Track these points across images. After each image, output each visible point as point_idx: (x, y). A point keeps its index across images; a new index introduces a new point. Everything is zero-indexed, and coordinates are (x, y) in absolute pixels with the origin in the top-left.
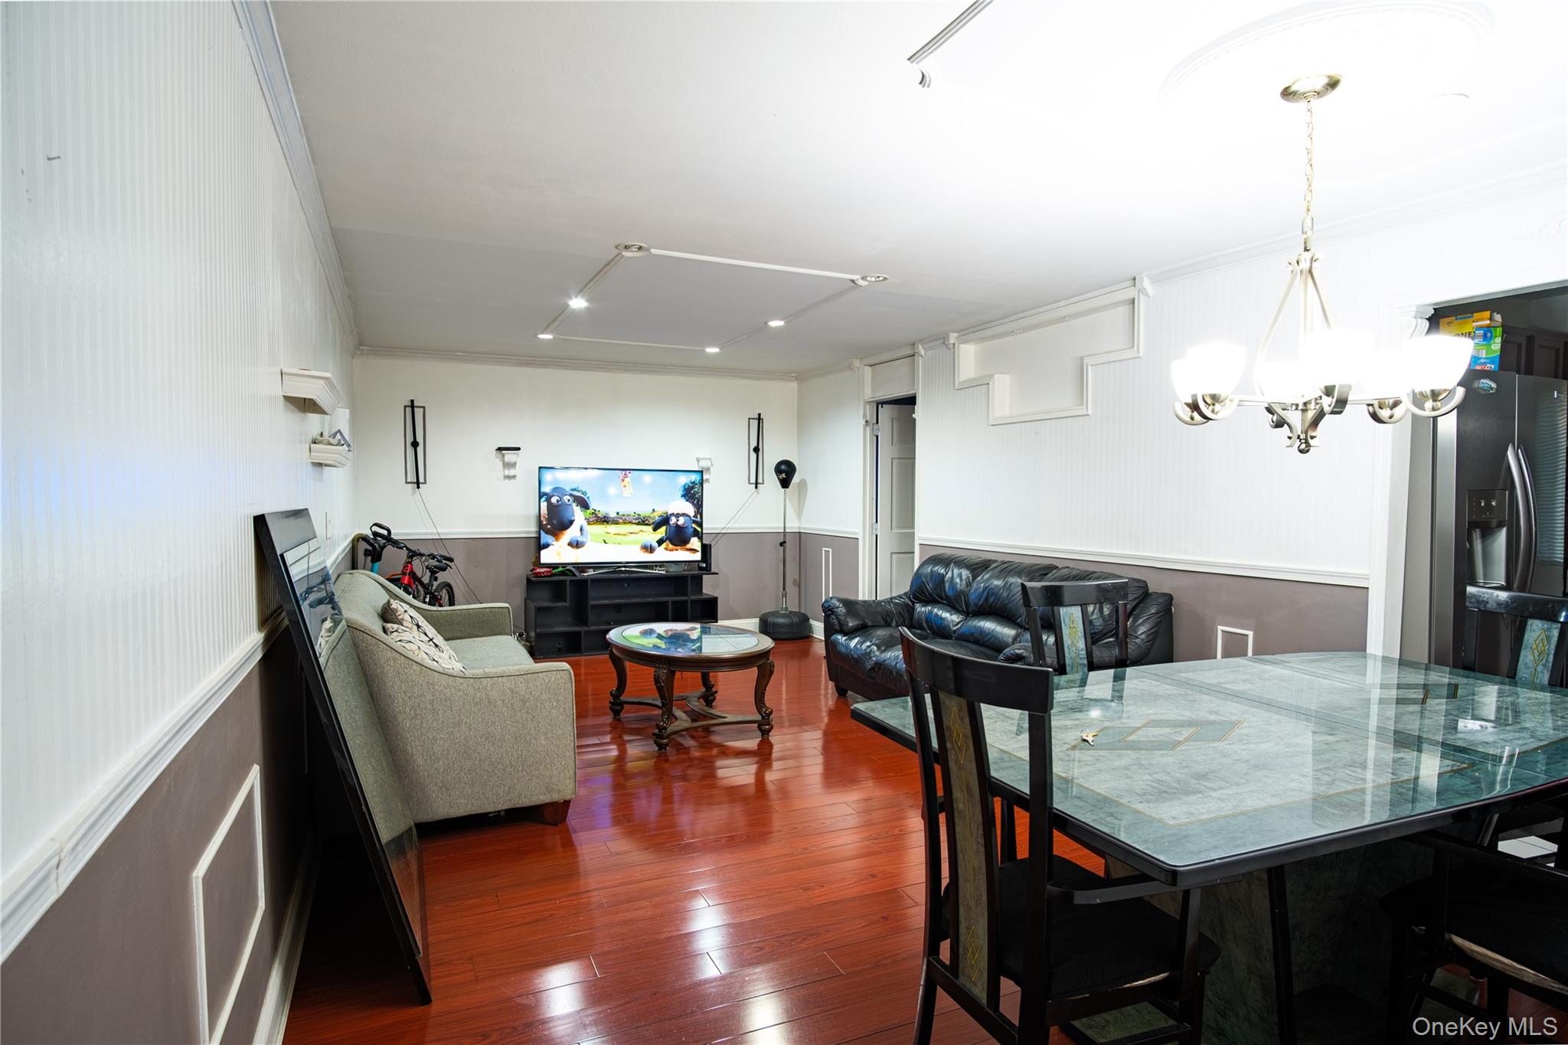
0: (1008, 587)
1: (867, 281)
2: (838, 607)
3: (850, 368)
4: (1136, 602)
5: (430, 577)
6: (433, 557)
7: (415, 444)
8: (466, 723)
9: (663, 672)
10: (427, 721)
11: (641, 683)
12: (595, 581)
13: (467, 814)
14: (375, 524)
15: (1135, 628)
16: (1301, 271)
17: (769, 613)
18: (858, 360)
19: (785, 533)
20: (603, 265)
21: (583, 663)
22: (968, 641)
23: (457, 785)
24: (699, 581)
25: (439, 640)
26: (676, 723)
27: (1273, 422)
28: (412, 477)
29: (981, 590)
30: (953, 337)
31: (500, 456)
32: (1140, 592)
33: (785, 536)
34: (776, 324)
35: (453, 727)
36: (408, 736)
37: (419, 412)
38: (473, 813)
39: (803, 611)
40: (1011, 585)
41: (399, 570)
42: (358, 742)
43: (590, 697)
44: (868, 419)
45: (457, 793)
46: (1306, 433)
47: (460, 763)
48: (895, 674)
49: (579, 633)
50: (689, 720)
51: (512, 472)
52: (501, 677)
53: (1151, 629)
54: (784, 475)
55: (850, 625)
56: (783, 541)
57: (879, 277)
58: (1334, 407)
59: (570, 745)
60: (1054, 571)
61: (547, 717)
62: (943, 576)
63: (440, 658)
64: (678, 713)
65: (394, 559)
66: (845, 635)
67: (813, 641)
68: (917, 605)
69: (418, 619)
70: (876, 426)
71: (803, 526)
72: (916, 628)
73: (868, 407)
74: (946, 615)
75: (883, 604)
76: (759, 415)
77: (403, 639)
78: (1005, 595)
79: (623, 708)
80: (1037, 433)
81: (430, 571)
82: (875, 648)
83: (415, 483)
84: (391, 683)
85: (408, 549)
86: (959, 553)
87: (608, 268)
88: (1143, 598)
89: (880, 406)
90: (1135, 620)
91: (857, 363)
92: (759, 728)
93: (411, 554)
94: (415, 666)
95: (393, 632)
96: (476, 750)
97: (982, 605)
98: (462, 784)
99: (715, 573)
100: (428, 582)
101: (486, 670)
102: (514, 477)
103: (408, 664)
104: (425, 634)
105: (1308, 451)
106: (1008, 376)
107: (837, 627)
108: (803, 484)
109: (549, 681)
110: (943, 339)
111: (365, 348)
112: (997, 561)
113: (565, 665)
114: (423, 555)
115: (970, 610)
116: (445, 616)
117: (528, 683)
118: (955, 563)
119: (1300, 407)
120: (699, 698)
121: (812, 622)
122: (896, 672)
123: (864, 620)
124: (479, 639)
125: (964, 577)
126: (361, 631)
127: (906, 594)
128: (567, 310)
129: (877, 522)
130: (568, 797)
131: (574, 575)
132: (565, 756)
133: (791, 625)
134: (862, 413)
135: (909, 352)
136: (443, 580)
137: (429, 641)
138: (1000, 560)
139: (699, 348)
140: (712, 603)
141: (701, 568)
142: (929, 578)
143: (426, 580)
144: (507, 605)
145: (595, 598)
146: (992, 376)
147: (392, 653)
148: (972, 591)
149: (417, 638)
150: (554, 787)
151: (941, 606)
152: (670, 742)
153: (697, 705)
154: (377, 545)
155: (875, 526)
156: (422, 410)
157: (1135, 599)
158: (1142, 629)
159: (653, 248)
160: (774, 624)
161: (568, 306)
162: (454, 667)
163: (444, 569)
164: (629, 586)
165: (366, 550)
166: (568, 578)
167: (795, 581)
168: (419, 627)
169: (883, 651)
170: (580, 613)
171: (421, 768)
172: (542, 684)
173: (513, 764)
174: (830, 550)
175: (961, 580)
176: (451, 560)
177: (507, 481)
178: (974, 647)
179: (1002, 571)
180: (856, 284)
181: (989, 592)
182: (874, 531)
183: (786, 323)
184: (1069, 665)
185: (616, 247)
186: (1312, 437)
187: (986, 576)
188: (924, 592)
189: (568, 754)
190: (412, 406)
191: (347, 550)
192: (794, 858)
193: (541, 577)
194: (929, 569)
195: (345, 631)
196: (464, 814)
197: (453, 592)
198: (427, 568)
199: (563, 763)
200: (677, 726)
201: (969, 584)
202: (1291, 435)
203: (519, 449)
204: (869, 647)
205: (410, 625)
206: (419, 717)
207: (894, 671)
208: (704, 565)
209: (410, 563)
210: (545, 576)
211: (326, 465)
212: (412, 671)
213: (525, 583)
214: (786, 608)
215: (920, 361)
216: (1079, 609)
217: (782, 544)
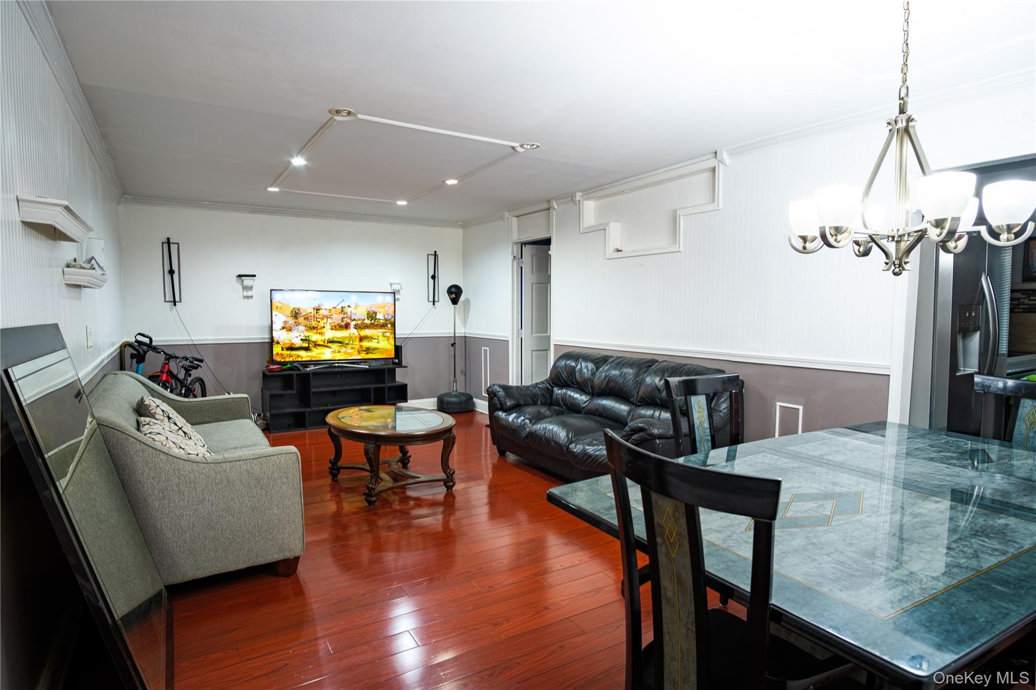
0: (623, 375)
1: (524, 148)
2: (499, 392)
3: (502, 218)
5: (185, 374)
6: (187, 359)
7: (171, 272)
8: (209, 501)
9: (371, 446)
10: (174, 501)
11: (353, 453)
12: (316, 374)
13: (213, 574)
14: (139, 334)
15: (718, 405)
16: (898, 130)
17: (445, 394)
18: (508, 213)
19: (455, 337)
20: (318, 128)
21: (307, 435)
22: (595, 415)
23: (202, 552)
24: (392, 372)
25: (188, 428)
26: (382, 484)
28: (169, 297)
29: (603, 377)
30: (579, 196)
31: (240, 281)
33: (455, 339)
34: (451, 182)
35: (198, 505)
36: (158, 514)
37: (174, 248)
38: (217, 573)
39: (468, 392)
40: (625, 374)
41: (159, 369)
42: (112, 521)
43: (313, 463)
44: (515, 255)
45: (203, 558)
46: (900, 260)
47: (205, 533)
48: (544, 440)
49: (303, 414)
50: (392, 481)
51: (250, 293)
52: (239, 461)
54: (454, 296)
55: (508, 404)
56: (454, 342)
57: (533, 145)
58: (945, 237)
59: (298, 512)
60: (657, 364)
61: (279, 491)
62: (574, 368)
63: (187, 445)
64: (383, 475)
65: (154, 362)
66: (505, 411)
67: (475, 414)
68: (555, 389)
69: (169, 412)
70: (520, 260)
71: (467, 331)
72: (554, 405)
73: (515, 246)
74: (577, 396)
75: (529, 388)
76: (435, 252)
77: (153, 431)
78: (621, 381)
79: (339, 472)
80: (642, 264)
81: (185, 369)
82: (528, 421)
83: (171, 302)
84: (140, 471)
85: (164, 353)
86: (584, 351)
87: (322, 131)
89: (524, 246)
90: (718, 400)
91: (507, 215)
92: (445, 484)
93: (168, 357)
94: (162, 456)
95: (145, 425)
96: (218, 522)
97: (604, 389)
98: (207, 551)
99: (405, 367)
100: (183, 378)
101: (226, 456)
102: (251, 297)
103: (156, 454)
104: (175, 424)
105: (900, 274)
106: (619, 224)
107: (499, 406)
108: (467, 302)
109: (280, 462)
110: (572, 197)
111: (128, 197)
112: (612, 357)
113: (293, 449)
114: (177, 358)
115: (595, 392)
116: (195, 406)
117: (262, 465)
118: (582, 358)
119: (896, 239)
120: (398, 462)
121: (475, 400)
122: (545, 440)
123: (518, 401)
124: (224, 423)
125: (590, 368)
126: (112, 428)
127: (546, 380)
128: (290, 168)
129: (522, 328)
130: (297, 554)
131: (299, 370)
132: (294, 522)
133: (460, 403)
134: (511, 251)
135: (545, 206)
136: (197, 376)
137: (179, 430)
138: (615, 356)
139: (392, 201)
140: (404, 388)
141: (394, 363)
142: (564, 369)
143: (181, 376)
144: (246, 396)
145: (316, 387)
146: (608, 224)
147: (141, 445)
148: (596, 378)
149: (167, 428)
150: (286, 547)
151: (572, 389)
152: (377, 499)
153: (396, 467)
154: (141, 350)
155: (520, 332)
156: (176, 246)
158: (724, 406)
159: (360, 114)
160: (448, 403)
161: (290, 163)
162: (199, 452)
163: (196, 367)
164: (341, 377)
165: (132, 354)
166: (295, 373)
167: (462, 371)
168: (169, 418)
169: (534, 424)
170: (304, 398)
171: (170, 540)
172: (273, 465)
173: (250, 531)
174: (488, 349)
175: (588, 370)
176: (201, 361)
177: (246, 300)
178: (599, 419)
179: (618, 364)
180: (515, 150)
181: (609, 380)
182: (520, 336)
183: (459, 181)
184: (698, 442)
185: (330, 112)
186: (906, 263)
187: (606, 368)
188: (560, 380)
189: (297, 520)
190: (168, 241)
191: (114, 355)
192: (483, 595)
193: (274, 372)
194: (564, 363)
195: (96, 430)
196: (210, 575)
197: (205, 387)
198: (182, 367)
199: (293, 527)
200: (382, 486)
201: (593, 374)
202: (888, 261)
203: (255, 276)
204: (523, 420)
205: (162, 418)
206: (167, 498)
207: (544, 438)
208: (397, 361)
209: (168, 364)
210: (277, 371)
211: (84, 287)
212: (159, 460)
213: (262, 376)
214: (457, 390)
215: (554, 214)
216: (704, 397)
217: (453, 345)
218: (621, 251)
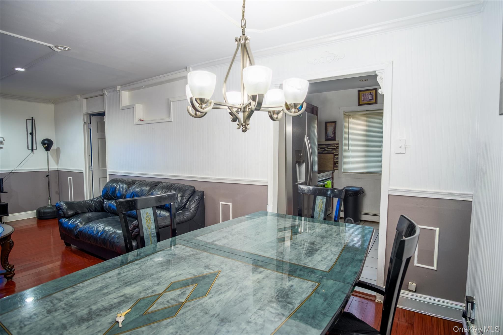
1: (59, 49)
2: (63, 206)
3: (76, 99)
4: (190, 195)
15: (190, 206)
16: (241, 45)
17: (42, 208)
19: (48, 171)
27: (232, 119)
29: (131, 193)
30: (119, 88)
32: (192, 191)
33: (48, 173)
34: (19, 70)
40: (142, 191)
44: (86, 121)
46: (245, 122)
48: (87, 236)
53: (196, 206)
54: (47, 146)
55: (70, 213)
56: (48, 175)
57: (65, 48)
58: (257, 107)
60: (160, 184)
62: (116, 188)
66: (67, 218)
68: (105, 201)
70: (89, 125)
71: (60, 168)
72: (103, 211)
73: (85, 116)
75: (88, 202)
76: (32, 118)
80: (152, 128)
82: (80, 224)
86: (123, 178)
88: (193, 194)
89: (91, 116)
90: (190, 203)
91: (79, 97)
92: (5, 276)
99: (6, 192)
105: (246, 131)
106: (142, 105)
107: (63, 215)
108: (58, 150)
110: (114, 88)
112: (139, 180)
118: (121, 182)
119: (242, 110)
123: (77, 211)
125: (124, 188)
127: (100, 197)
129: (92, 165)
133: (53, 212)
134: (82, 119)
135: (100, 93)
140: (5, 206)
142: (110, 189)
146: (135, 105)
148: (127, 194)
151: (115, 201)
155: (91, 167)
157: (190, 194)
158: (193, 206)
160: (42, 213)
167: (56, 192)
169: (84, 225)
174: (72, 178)
175: (123, 189)
179: (140, 184)
180: (53, 50)
181: (134, 194)
182: (91, 169)
183: (25, 70)
184: (146, 238)
186: (248, 124)
187: (134, 187)
188: (107, 195)
194: (111, 185)
201: (126, 191)
202: (239, 123)
204: (78, 223)
207: (87, 234)
214: (51, 204)
215: (106, 98)
216: (151, 208)
217: (47, 176)
218: (142, 120)
